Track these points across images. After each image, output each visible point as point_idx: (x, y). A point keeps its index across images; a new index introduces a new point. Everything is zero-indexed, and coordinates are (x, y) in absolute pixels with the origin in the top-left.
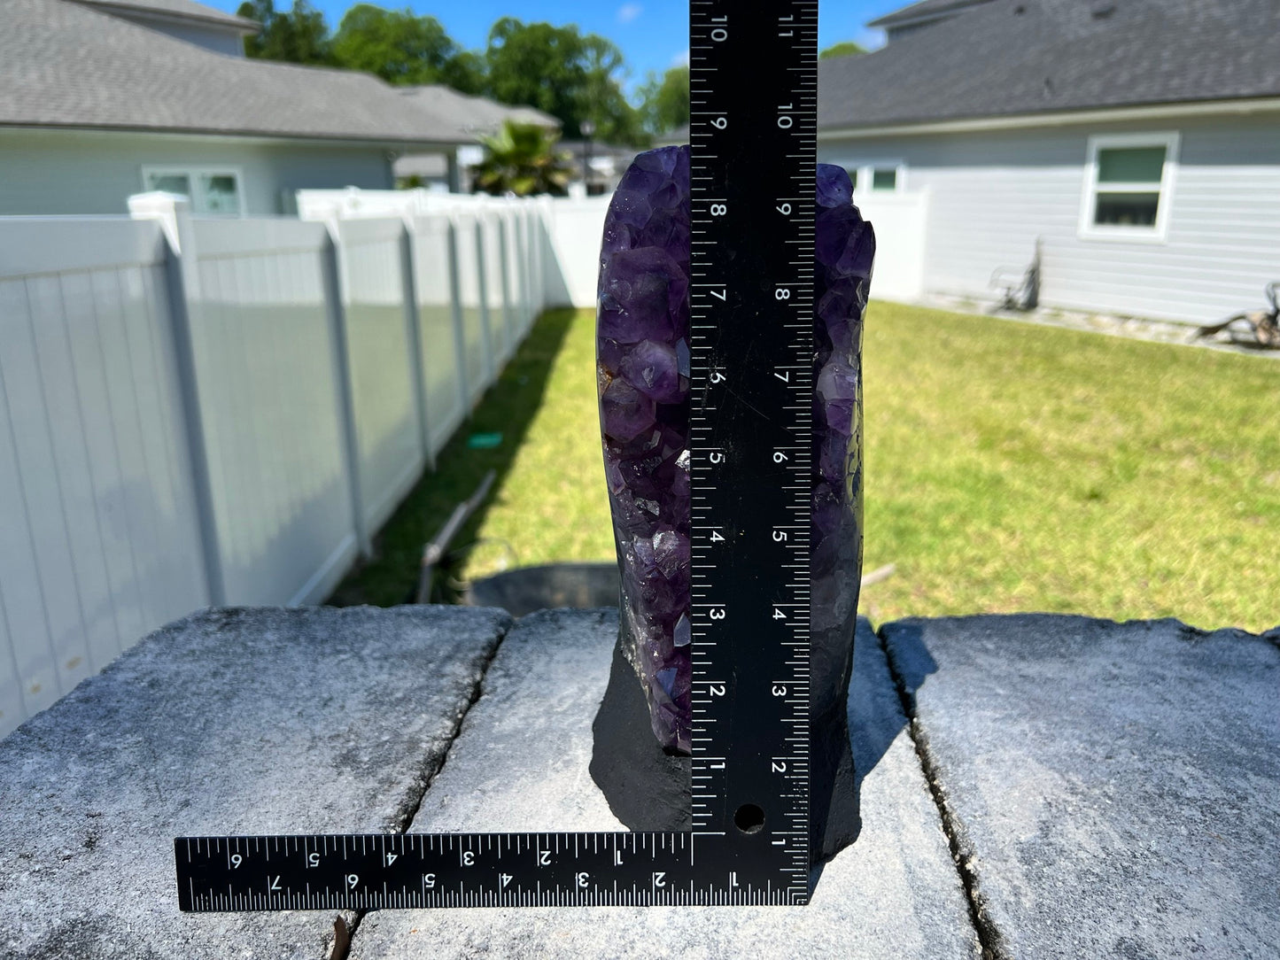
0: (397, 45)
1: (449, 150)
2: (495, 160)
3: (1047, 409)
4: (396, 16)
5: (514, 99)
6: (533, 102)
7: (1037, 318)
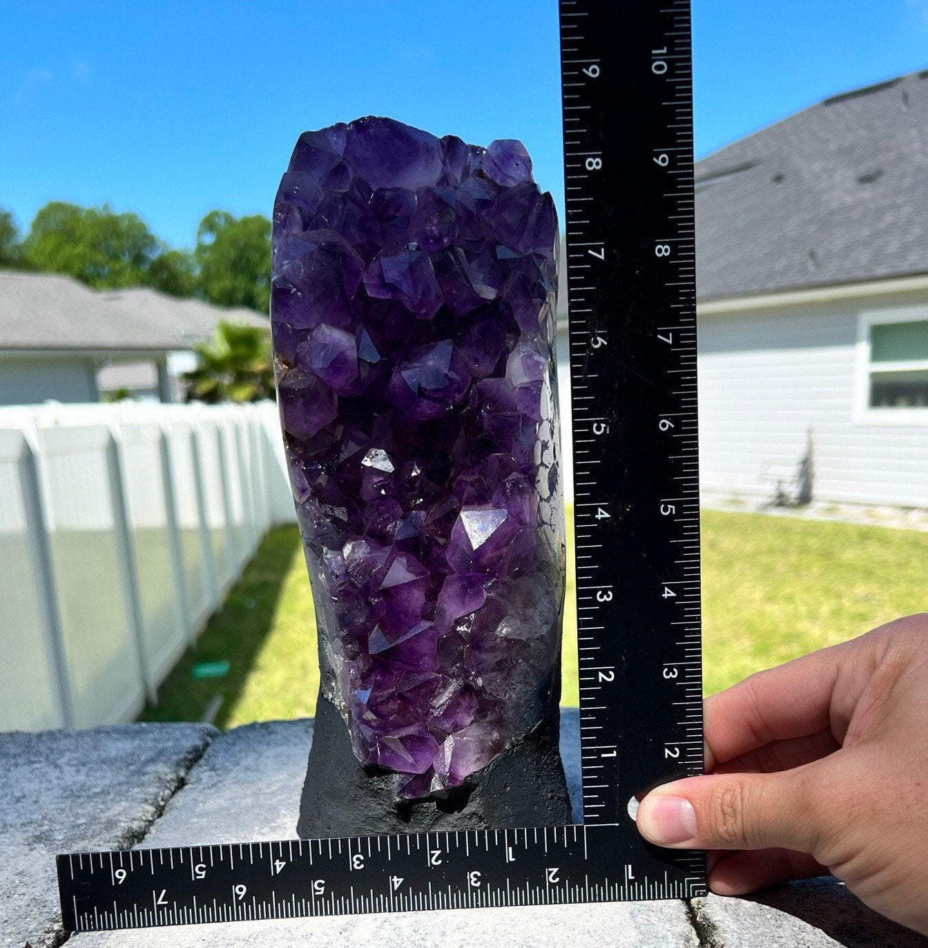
0: (94, 246)
1: (158, 356)
2: (210, 366)
3: (825, 609)
4: (91, 213)
5: (227, 301)
6: (249, 302)
7: (810, 514)
